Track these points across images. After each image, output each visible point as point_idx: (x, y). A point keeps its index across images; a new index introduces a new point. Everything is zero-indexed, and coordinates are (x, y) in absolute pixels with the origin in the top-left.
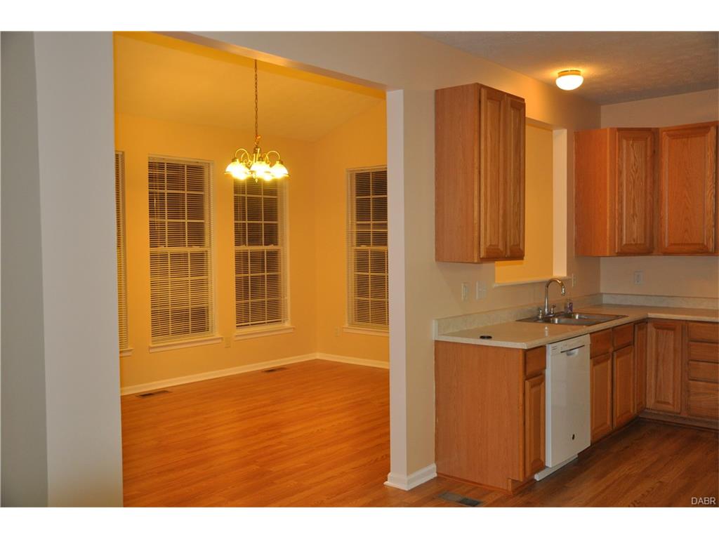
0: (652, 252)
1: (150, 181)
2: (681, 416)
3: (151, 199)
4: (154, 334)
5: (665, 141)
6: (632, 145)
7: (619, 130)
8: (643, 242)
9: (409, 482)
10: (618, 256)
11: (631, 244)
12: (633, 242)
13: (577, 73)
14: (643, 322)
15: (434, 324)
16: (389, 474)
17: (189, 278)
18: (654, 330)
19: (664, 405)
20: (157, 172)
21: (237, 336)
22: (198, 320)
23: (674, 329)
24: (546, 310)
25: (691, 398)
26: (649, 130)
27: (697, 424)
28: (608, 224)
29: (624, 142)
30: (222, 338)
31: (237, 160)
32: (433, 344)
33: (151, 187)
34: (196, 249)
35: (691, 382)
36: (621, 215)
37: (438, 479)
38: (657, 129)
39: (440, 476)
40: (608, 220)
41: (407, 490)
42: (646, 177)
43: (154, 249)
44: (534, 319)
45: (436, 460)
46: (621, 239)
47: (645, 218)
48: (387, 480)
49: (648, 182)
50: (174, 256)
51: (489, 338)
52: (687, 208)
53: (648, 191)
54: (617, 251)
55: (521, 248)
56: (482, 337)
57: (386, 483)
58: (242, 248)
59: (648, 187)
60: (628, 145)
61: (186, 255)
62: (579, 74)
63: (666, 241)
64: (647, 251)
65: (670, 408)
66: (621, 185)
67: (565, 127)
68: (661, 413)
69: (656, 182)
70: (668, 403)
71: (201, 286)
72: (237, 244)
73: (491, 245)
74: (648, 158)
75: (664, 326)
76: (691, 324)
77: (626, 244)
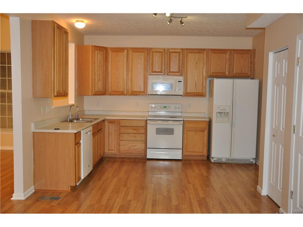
0: (105, 94)
2: (117, 154)
5: (110, 53)
6: (99, 53)
7: (94, 46)
8: (102, 90)
9: (25, 195)
10: (94, 95)
11: (98, 91)
12: (99, 90)
13: (83, 22)
14: (104, 121)
15: (33, 125)
16: (13, 194)
18: (108, 123)
19: (111, 151)
23: (115, 123)
24: (70, 117)
25: (120, 147)
26: (104, 47)
27: (122, 156)
28: (90, 83)
29: (96, 51)
32: (32, 133)
35: (120, 141)
36: (95, 80)
37: (35, 192)
38: (107, 48)
39: (36, 191)
40: (90, 81)
41: (24, 199)
42: (103, 66)
44: (66, 121)
45: (34, 184)
46: (95, 89)
47: (103, 81)
48: (12, 197)
49: (104, 67)
51: (58, 129)
52: (118, 78)
53: (104, 71)
54: (93, 94)
55: (67, 92)
56: (55, 129)
57: (12, 199)
59: (104, 69)
60: (97, 53)
62: (84, 22)
63: (110, 90)
64: (104, 94)
65: (113, 152)
66: (95, 68)
67: (74, 43)
68: (110, 154)
69: (107, 68)
70: (113, 150)
73: (58, 90)
74: (104, 59)
75: (111, 122)
76: (121, 120)
77: (97, 91)
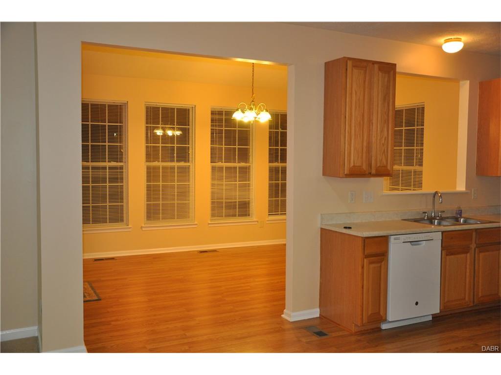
1: (212, 122)
3: (212, 134)
4: (213, 215)
13: (459, 40)
16: (285, 311)
17: (238, 183)
20: (217, 117)
21: (268, 221)
22: (243, 209)
24: (433, 213)
30: (257, 221)
31: (240, 110)
32: (320, 230)
33: (212, 126)
34: (243, 164)
39: (321, 317)
41: (291, 321)
43: (214, 164)
45: (320, 306)
48: (283, 314)
50: (227, 168)
51: (350, 228)
55: (389, 168)
56: (345, 228)
57: (283, 316)
58: (275, 164)
61: (235, 168)
62: (461, 41)
71: (246, 187)
72: (270, 161)
73: (354, 166)
